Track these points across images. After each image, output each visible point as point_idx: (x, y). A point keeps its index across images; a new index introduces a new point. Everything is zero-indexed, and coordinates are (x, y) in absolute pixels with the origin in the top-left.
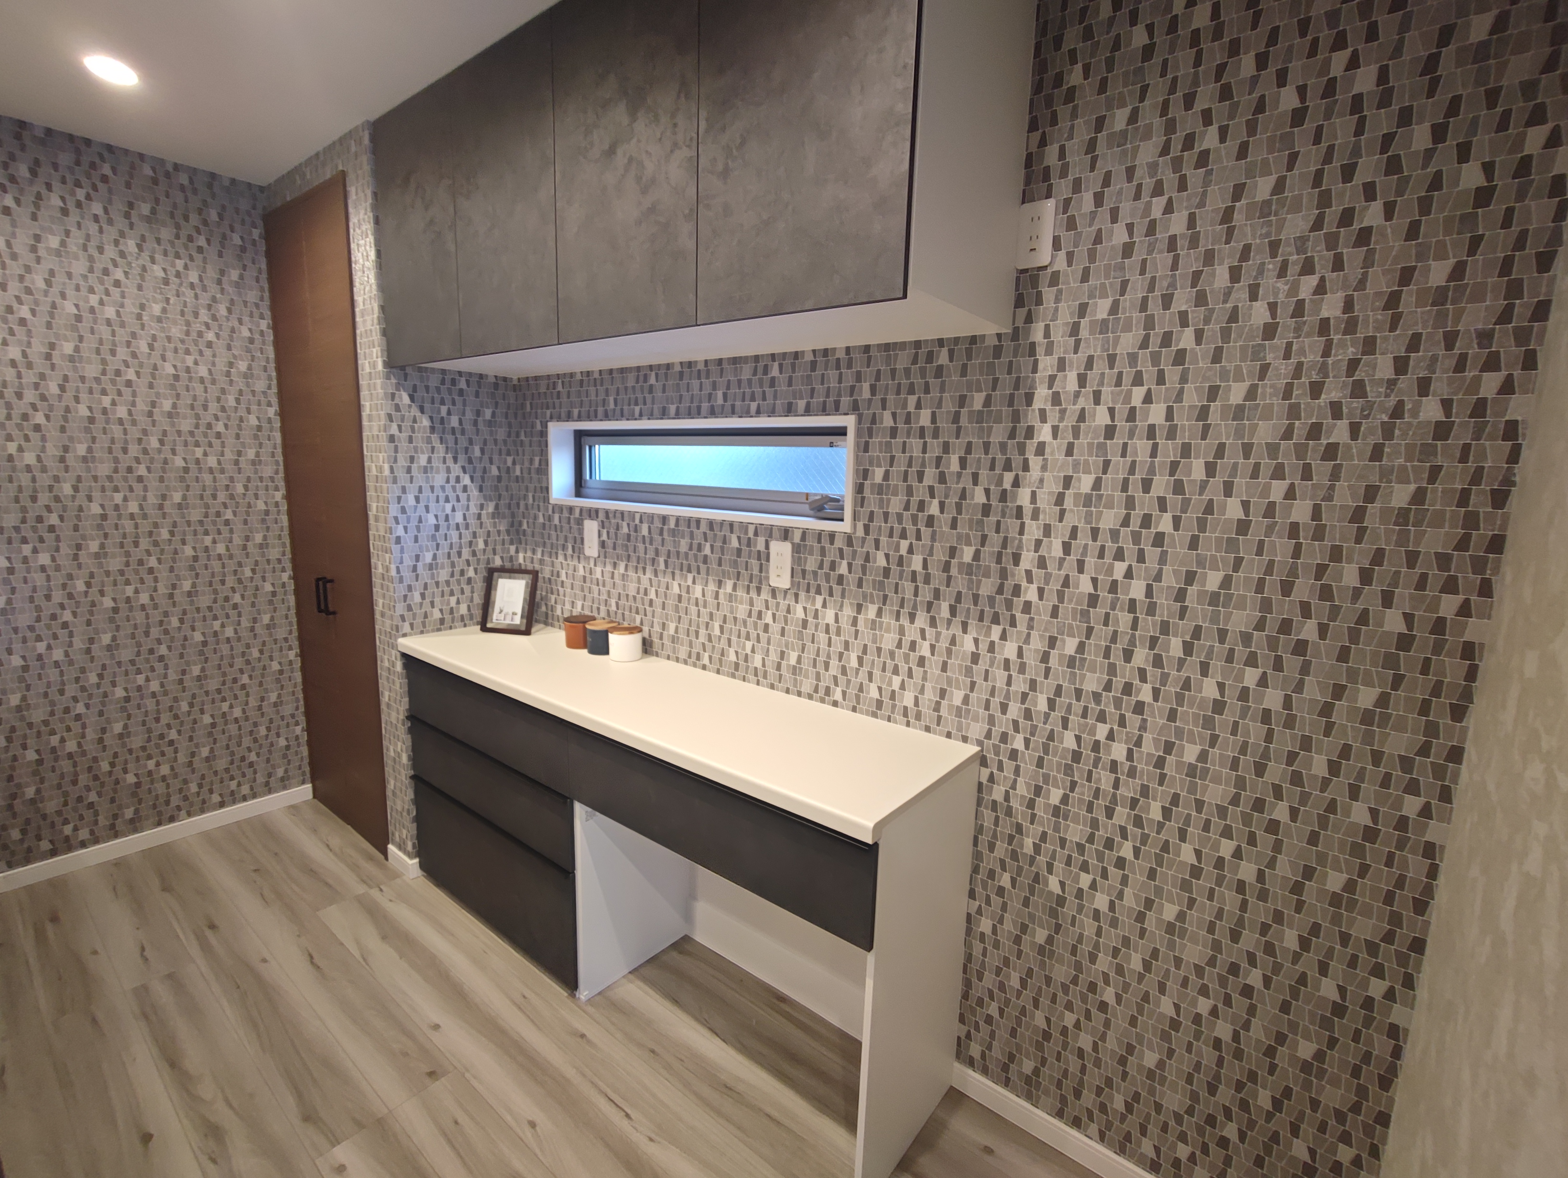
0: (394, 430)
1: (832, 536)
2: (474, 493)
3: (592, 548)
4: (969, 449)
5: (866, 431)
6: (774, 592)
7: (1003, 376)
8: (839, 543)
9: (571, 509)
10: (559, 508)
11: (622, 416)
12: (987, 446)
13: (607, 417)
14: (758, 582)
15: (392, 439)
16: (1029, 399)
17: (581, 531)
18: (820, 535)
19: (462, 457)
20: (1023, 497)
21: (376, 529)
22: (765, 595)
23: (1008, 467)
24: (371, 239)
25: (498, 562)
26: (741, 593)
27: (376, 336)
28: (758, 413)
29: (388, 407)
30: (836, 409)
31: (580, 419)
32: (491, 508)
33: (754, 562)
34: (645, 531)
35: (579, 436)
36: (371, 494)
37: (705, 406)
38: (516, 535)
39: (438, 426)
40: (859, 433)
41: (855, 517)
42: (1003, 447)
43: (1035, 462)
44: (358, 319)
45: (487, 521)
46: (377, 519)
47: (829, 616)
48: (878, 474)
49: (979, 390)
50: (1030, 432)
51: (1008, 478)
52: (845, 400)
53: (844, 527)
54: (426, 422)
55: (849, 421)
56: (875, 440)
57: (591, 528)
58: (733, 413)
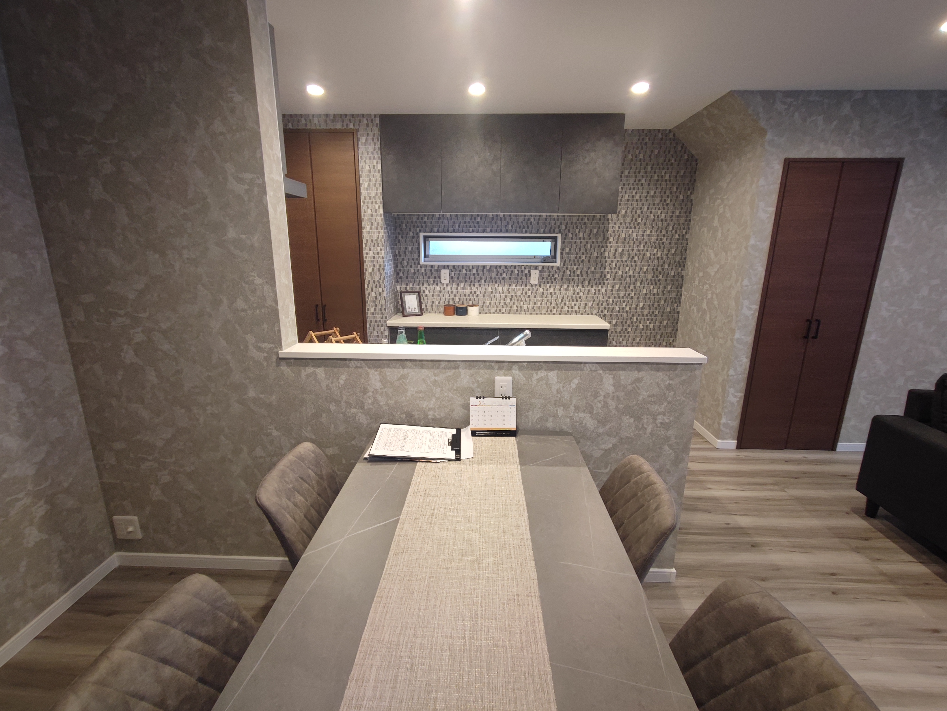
1: (552, 267)
3: (447, 280)
4: (593, 242)
5: (564, 238)
6: (532, 286)
7: (601, 225)
8: (555, 269)
10: (425, 266)
12: (597, 242)
14: (526, 283)
16: (608, 231)
17: (439, 274)
18: (548, 267)
20: (606, 254)
22: (528, 287)
23: (603, 247)
26: (518, 287)
28: (526, 232)
30: (554, 232)
33: (524, 277)
34: (474, 271)
35: (426, 238)
37: (504, 229)
40: (561, 239)
41: (561, 261)
42: (601, 242)
43: (609, 246)
47: (551, 290)
48: (567, 250)
49: (596, 228)
50: (608, 239)
51: (603, 250)
52: (557, 230)
53: (558, 264)
55: (558, 235)
56: (566, 241)
57: (444, 272)
58: (516, 232)
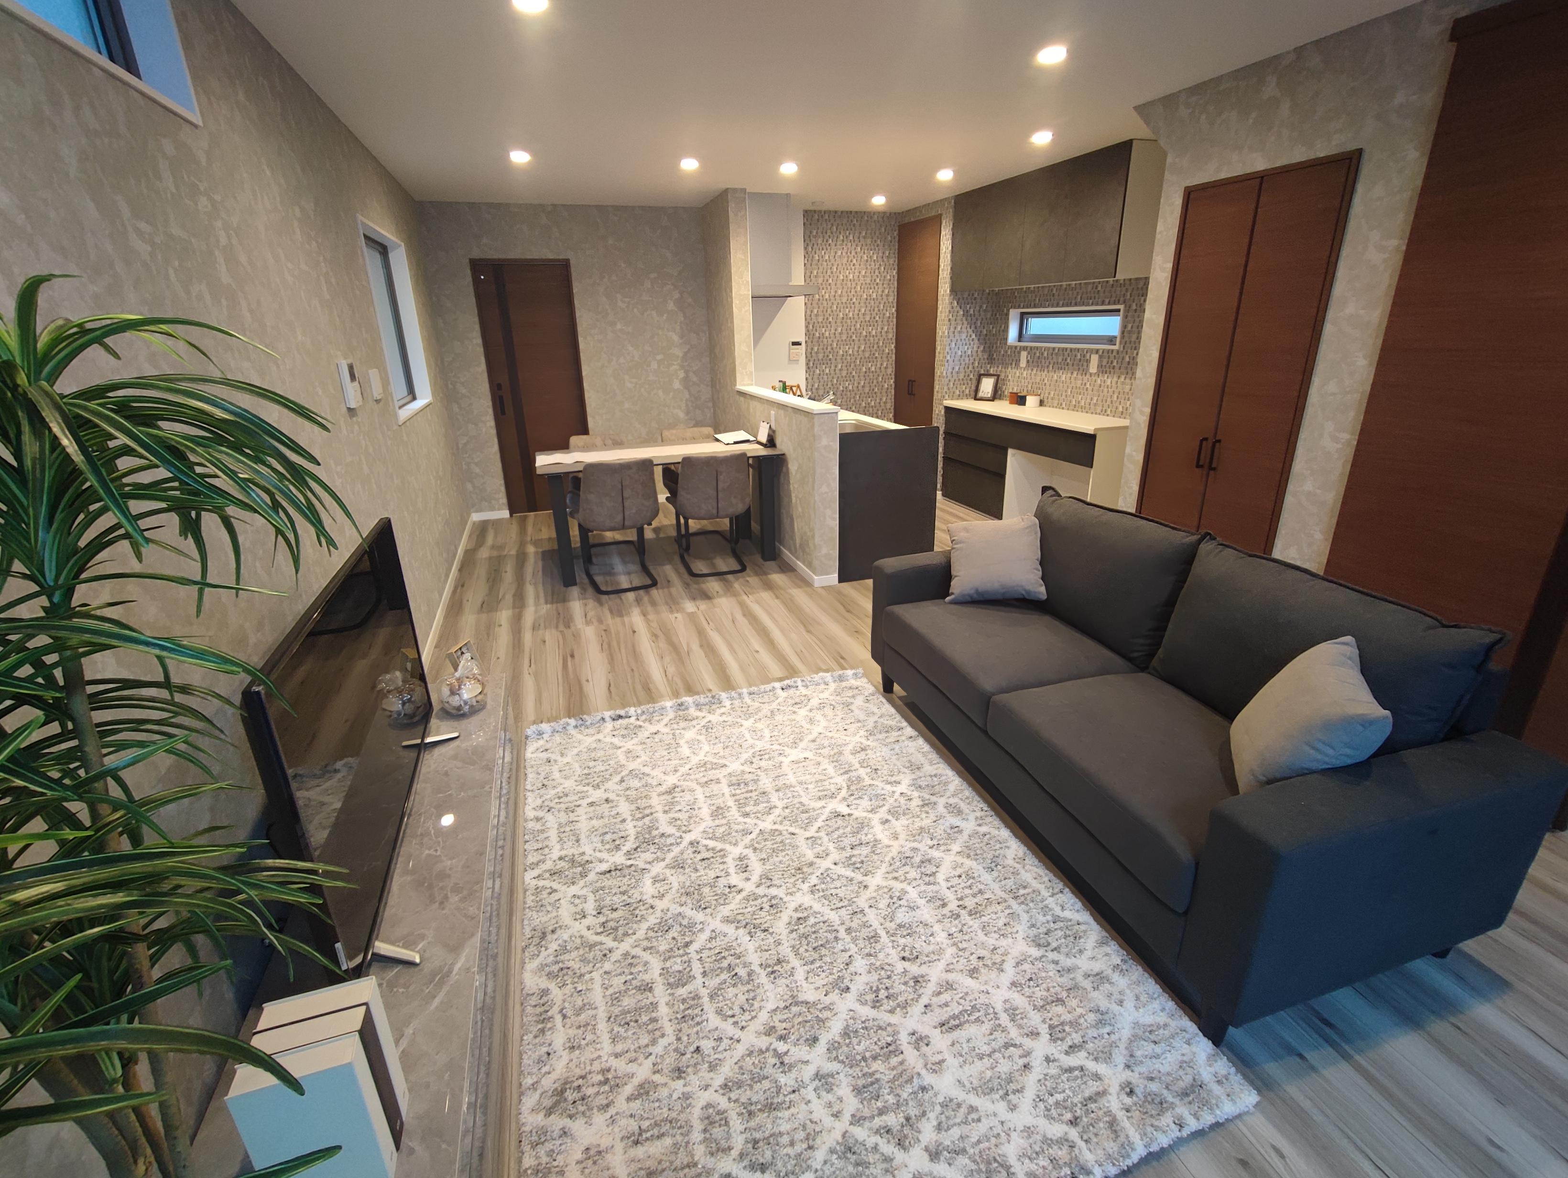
0: (951, 317)
1: (1112, 351)
2: (976, 341)
3: (1023, 363)
5: (1127, 311)
6: (1091, 375)
8: (1115, 353)
9: (1016, 347)
10: (1011, 347)
11: (1041, 306)
13: (1035, 307)
14: (1085, 371)
15: (949, 320)
17: (1019, 357)
18: (1108, 351)
19: (973, 326)
21: (938, 357)
22: (1088, 376)
24: (950, 241)
25: (982, 372)
26: (1079, 376)
27: (948, 280)
28: (1092, 304)
29: (949, 307)
30: (1119, 303)
31: (1023, 308)
32: (982, 348)
33: (1085, 364)
34: (1045, 354)
35: (1022, 314)
36: (938, 343)
37: (1073, 302)
38: (991, 360)
39: (966, 314)
40: (1125, 311)
41: (1121, 343)
44: (940, 272)
45: (979, 353)
46: (939, 353)
47: (1109, 382)
48: (1129, 326)
52: (1122, 299)
53: (1116, 347)
54: (962, 313)
55: (1121, 307)
56: (1130, 314)
57: (1024, 354)
58: (1083, 304)
